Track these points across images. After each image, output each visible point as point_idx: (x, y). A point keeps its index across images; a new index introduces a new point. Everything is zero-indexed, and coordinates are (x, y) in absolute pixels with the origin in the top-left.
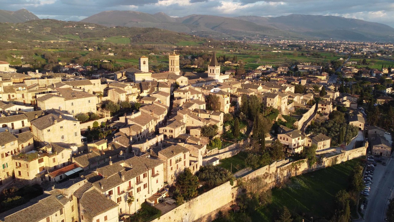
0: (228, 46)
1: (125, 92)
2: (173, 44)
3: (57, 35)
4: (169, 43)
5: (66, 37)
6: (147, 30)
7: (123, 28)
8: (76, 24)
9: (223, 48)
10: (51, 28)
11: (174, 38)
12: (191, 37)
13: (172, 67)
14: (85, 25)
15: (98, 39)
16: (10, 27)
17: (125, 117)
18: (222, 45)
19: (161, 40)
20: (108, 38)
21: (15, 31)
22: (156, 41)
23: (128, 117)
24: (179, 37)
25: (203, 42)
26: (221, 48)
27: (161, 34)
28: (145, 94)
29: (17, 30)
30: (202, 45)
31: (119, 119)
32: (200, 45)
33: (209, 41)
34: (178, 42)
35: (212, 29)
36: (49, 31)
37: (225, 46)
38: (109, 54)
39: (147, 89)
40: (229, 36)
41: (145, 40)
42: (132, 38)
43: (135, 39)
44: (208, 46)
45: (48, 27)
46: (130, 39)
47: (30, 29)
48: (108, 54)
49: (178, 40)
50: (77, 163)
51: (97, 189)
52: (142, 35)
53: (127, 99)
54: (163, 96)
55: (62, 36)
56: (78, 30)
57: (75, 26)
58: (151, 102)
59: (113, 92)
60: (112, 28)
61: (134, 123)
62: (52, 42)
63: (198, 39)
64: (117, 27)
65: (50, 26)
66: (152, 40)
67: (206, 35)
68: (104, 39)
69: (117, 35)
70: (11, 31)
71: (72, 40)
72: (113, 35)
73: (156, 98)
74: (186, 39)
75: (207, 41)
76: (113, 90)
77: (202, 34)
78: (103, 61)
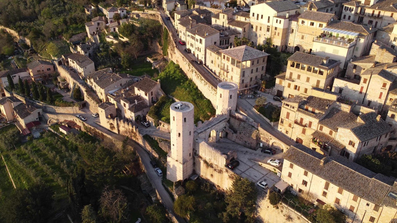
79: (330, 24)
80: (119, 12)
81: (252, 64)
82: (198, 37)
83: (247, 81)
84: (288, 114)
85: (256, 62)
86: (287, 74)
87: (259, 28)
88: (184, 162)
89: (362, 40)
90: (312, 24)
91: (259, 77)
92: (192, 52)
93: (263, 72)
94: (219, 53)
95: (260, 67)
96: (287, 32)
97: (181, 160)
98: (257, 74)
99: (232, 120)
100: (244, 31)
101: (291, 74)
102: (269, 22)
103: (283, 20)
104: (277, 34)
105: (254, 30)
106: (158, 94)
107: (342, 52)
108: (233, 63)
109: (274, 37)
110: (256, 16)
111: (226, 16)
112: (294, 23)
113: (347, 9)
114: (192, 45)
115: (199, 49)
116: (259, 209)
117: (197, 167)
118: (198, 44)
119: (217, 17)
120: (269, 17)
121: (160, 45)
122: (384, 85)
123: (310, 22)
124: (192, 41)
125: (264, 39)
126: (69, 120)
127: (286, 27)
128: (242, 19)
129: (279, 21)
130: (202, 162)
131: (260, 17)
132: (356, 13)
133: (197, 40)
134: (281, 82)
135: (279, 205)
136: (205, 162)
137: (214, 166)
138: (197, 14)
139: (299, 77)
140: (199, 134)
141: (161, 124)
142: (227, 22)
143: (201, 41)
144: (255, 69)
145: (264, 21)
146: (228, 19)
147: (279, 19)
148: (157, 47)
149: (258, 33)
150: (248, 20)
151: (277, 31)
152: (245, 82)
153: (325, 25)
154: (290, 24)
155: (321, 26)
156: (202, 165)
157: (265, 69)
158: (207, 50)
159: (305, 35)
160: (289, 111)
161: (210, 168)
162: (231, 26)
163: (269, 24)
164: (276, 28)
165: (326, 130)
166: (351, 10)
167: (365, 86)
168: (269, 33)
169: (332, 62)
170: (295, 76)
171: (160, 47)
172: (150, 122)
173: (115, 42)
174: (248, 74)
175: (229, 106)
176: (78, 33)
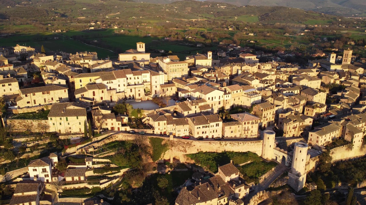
0: (362, 25)
1: (334, 78)
2: (301, 23)
3: (196, 14)
4: (296, 21)
5: (204, 16)
6: (274, 9)
7: (252, 7)
8: (211, 4)
9: (356, 27)
10: (191, 8)
11: (301, 16)
12: (320, 15)
13: (346, 59)
14: (218, 5)
15: (230, 18)
16: (162, 8)
17: (341, 93)
18: (354, 23)
19: (289, 19)
20: (239, 17)
21: (166, 11)
22: (284, 20)
23: (343, 93)
24: (306, 16)
25: (332, 20)
26: (354, 27)
27: (288, 13)
28: (343, 79)
29: (167, 10)
30: (331, 24)
31: (337, 94)
32: (329, 23)
33: (340, 20)
34: (306, 20)
35: (340, 4)
36: (189, 11)
37: (358, 25)
38: (250, 34)
39: (344, 76)
40: (360, 12)
41: (273, 19)
42: (260, 17)
43: (263, 18)
44: (339, 25)
45: (188, 7)
46: (258, 17)
47: (176, 9)
48: (248, 34)
49: (306, 18)
50: (331, 112)
51: (351, 124)
52: (270, 14)
53: (335, 82)
54: (355, 82)
55: (200, 15)
56: (212, 10)
57: (210, 6)
58: (349, 85)
59: (326, 78)
60: (242, 7)
61: (348, 97)
62: (194, 20)
63: (328, 18)
64: (246, 6)
65: (191, 6)
66: (280, 19)
67: (333, 11)
68: (236, 18)
69: (247, 13)
70: (163, 11)
71: (208, 18)
72: (243, 13)
73: (353, 83)
74: (314, 17)
75: (337, 19)
76: (326, 77)
77: (329, 10)
78: (250, 42)
82: (213, 124)
84: (290, 127)
87: (214, 105)
90: (237, 92)
92: (204, 137)
101: (265, 114)
102: (219, 99)
103: (230, 95)
104: (227, 103)
109: (226, 105)
110: (211, 99)
114: (204, 132)
115: (215, 131)
118: (213, 128)
120: (220, 96)
123: (239, 90)
124: (205, 129)
125: (218, 109)
128: (202, 104)
129: (228, 96)
131: (214, 98)
133: (213, 126)
139: (267, 114)
142: (199, 109)
143: (217, 125)
145: (216, 100)
149: (214, 107)
153: (242, 90)
158: (226, 127)
159: (235, 98)
164: (226, 100)
165: (301, 124)
168: (221, 105)
172: (251, 186)
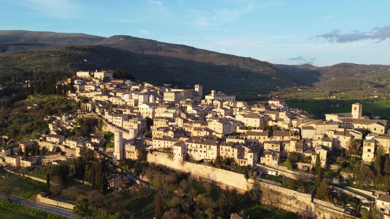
79: (168, 108)
80: (70, 116)
81: (141, 122)
82: (118, 118)
83: (140, 129)
84: (154, 133)
85: (143, 122)
86: (154, 124)
87: (143, 113)
88: (120, 152)
89: (177, 112)
90: (162, 109)
91: (145, 128)
92: (116, 125)
93: (146, 126)
94: (128, 121)
95: (145, 124)
96: (154, 113)
97: (119, 151)
98: (144, 127)
99: (136, 141)
100: (138, 115)
101: (155, 123)
103: (151, 109)
105: (141, 114)
106: (103, 141)
107: (171, 116)
108: (134, 123)
109: (149, 115)
110: (141, 109)
111: (129, 110)
112: (156, 109)
113: (176, 105)
114: (116, 122)
115: (119, 122)
116: (147, 159)
117: (125, 155)
118: (119, 121)
119: (126, 111)
121: (97, 127)
122: (182, 121)
124: (116, 120)
125: (145, 117)
126: (56, 160)
127: (153, 111)
128: (136, 111)
130: (126, 152)
131: (143, 109)
132: (179, 107)
133: (118, 119)
134: (152, 127)
135: (153, 153)
136: (128, 151)
137: (131, 151)
138: (116, 111)
139: (158, 124)
140: (125, 142)
141: (107, 149)
142: (130, 112)
143: (120, 119)
144: (143, 124)
145: (145, 110)
146: (130, 111)
147: (150, 109)
148: (95, 129)
149: (143, 115)
150: (138, 111)
151: (150, 113)
152: (139, 129)
153: (166, 109)
154: (154, 110)
155: (164, 109)
156: (127, 153)
157: (146, 125)
158: (123, 121)
160: (155, 132)
161: (130, 153)
162: (132, 114)
163: (147, 111)
164: (149, 112)
165: (166, 134)
166: (178, 106)
167: (177, 122)
168: (147, 115)
169: (167, 118)
170: (156, 124)
171: (97, 129)
172: (101, 150)
173: (72, 128)
174: (140, 126)
175: (134, 136)
176: (44, 129)
